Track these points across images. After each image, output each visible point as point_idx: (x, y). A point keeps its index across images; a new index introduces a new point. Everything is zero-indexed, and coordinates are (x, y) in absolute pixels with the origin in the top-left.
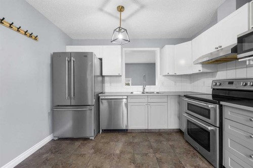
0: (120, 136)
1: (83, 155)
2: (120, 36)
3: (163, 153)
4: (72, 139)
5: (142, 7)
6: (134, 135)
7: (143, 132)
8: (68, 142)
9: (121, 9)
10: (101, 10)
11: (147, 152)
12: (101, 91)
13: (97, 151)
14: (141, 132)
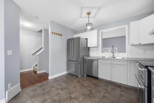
0: (93, 80)
1: (73, 81)
2: (89, 27)
3: (111, 95)
4: (73, 75)
5: (99, 8)
6: (101, 81)
7: (108, 82)
8: (71, 75)
9: (89, 14)
10: (81, 17)
11: (100, 91)
12: (88, 55)
13: (78, 82)
14: (107, 82)
